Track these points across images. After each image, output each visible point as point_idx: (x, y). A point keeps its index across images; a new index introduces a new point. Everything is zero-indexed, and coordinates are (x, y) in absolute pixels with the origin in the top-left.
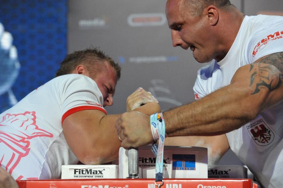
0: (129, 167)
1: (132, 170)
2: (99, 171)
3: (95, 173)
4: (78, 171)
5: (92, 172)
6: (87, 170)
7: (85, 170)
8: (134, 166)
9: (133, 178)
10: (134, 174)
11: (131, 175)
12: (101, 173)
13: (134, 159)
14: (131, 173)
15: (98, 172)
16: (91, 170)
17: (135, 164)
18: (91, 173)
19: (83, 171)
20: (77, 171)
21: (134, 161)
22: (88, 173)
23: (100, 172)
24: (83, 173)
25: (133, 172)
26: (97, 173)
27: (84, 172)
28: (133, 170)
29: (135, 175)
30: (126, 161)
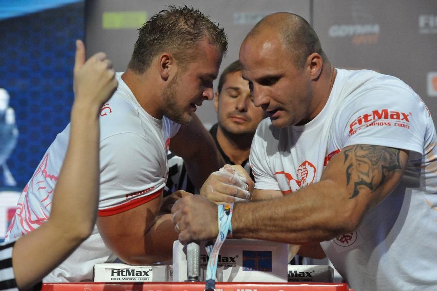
0: (188, 266)
1: (191, 270)
2: (144, 272)
3: (139, 274)
4: (117, 271)
5: (135, 273)
6: (128, 271)
7: (125, 270)
8: (195, 266)
9: (193, 282)
10: (194, 276)
11: (190, 278)
12: (147, 275)
13: (195, 256)
14: (190, 274)
15: (143, 274)
16: (133, 271)
17: (195, 263)
18: (133, 275)
19: (122, 272)
20: (115, 271)
21: (195, 258)
22: (130, 275)
23: (146, 273)
24: (122, 275)
25: (193, 274)
26: (141, 275)
27: (125, 273)
28: (193, 271)
29: (196, 278)
30: (183, 259)
